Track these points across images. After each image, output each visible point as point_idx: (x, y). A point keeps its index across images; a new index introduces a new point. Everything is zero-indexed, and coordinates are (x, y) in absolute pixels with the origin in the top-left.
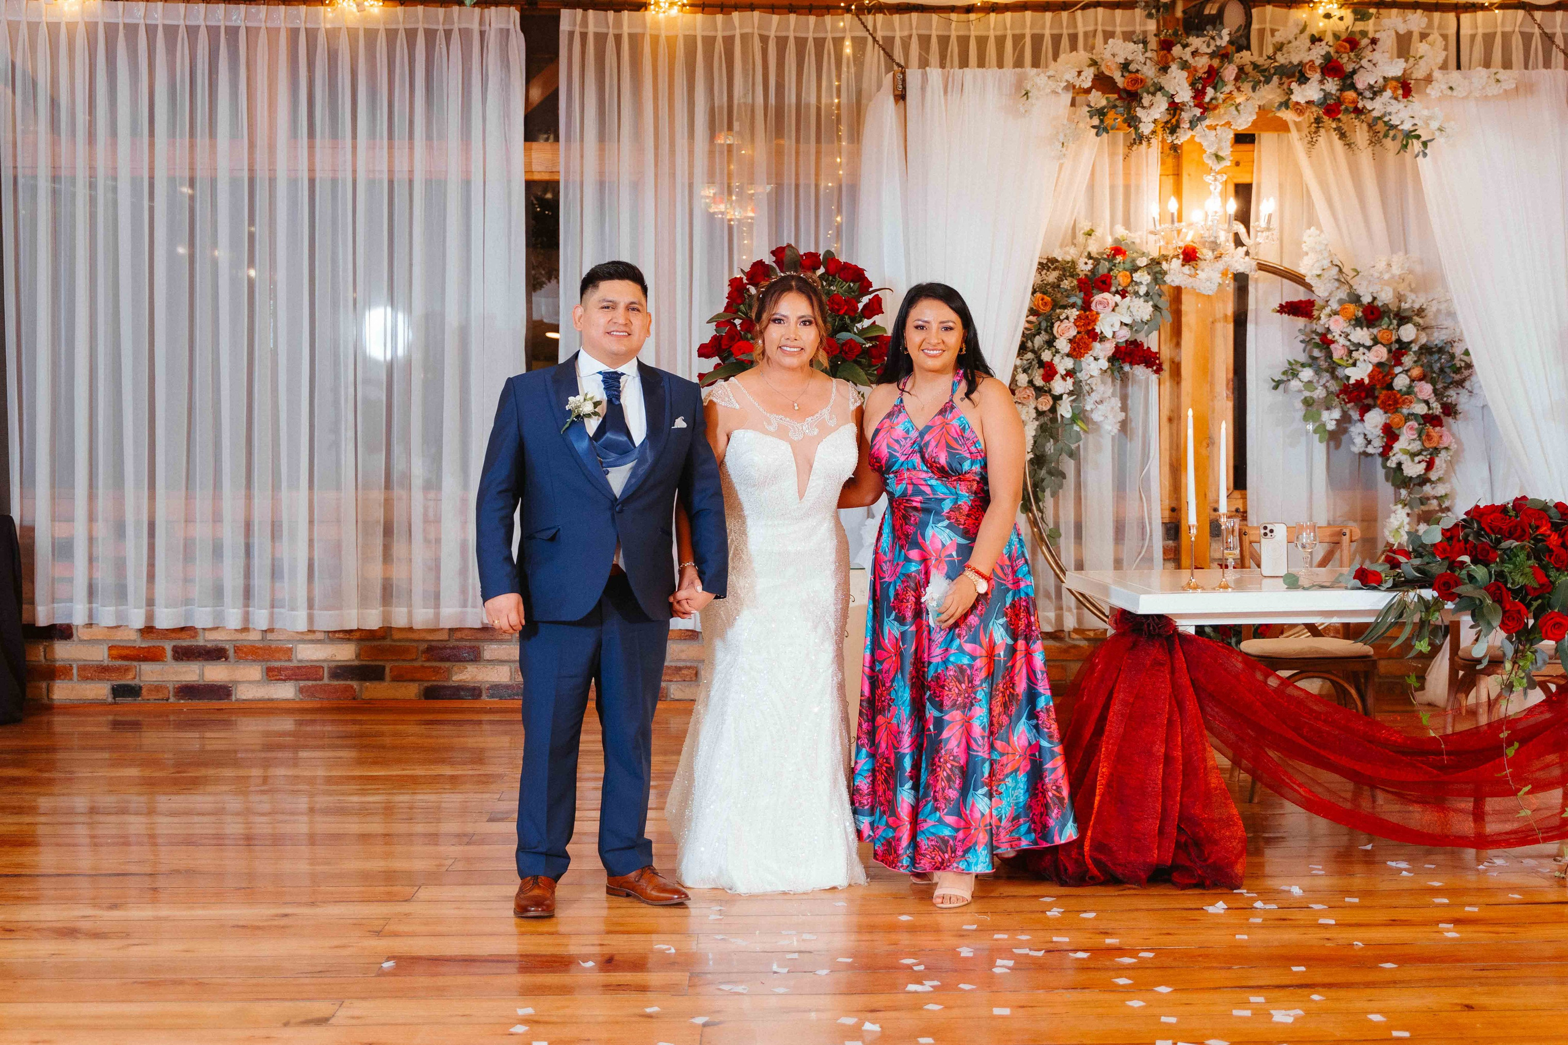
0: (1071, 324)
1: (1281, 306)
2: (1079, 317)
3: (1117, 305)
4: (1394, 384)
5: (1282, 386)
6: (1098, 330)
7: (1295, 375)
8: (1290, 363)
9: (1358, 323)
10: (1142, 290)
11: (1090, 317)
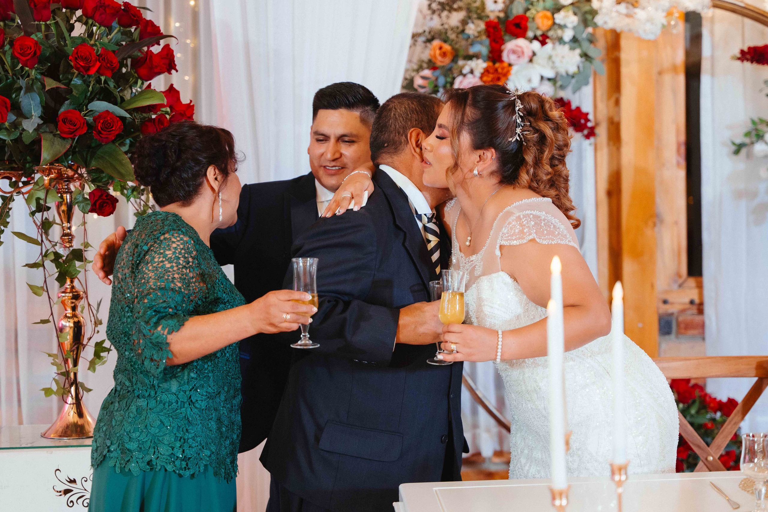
0: (477, 79)
1: (742, 52)
2: (486, 71)
3: (534, 54)
5: (744, 151)
8: (753, 122)
10: (568, 35)
11: (500, 70)
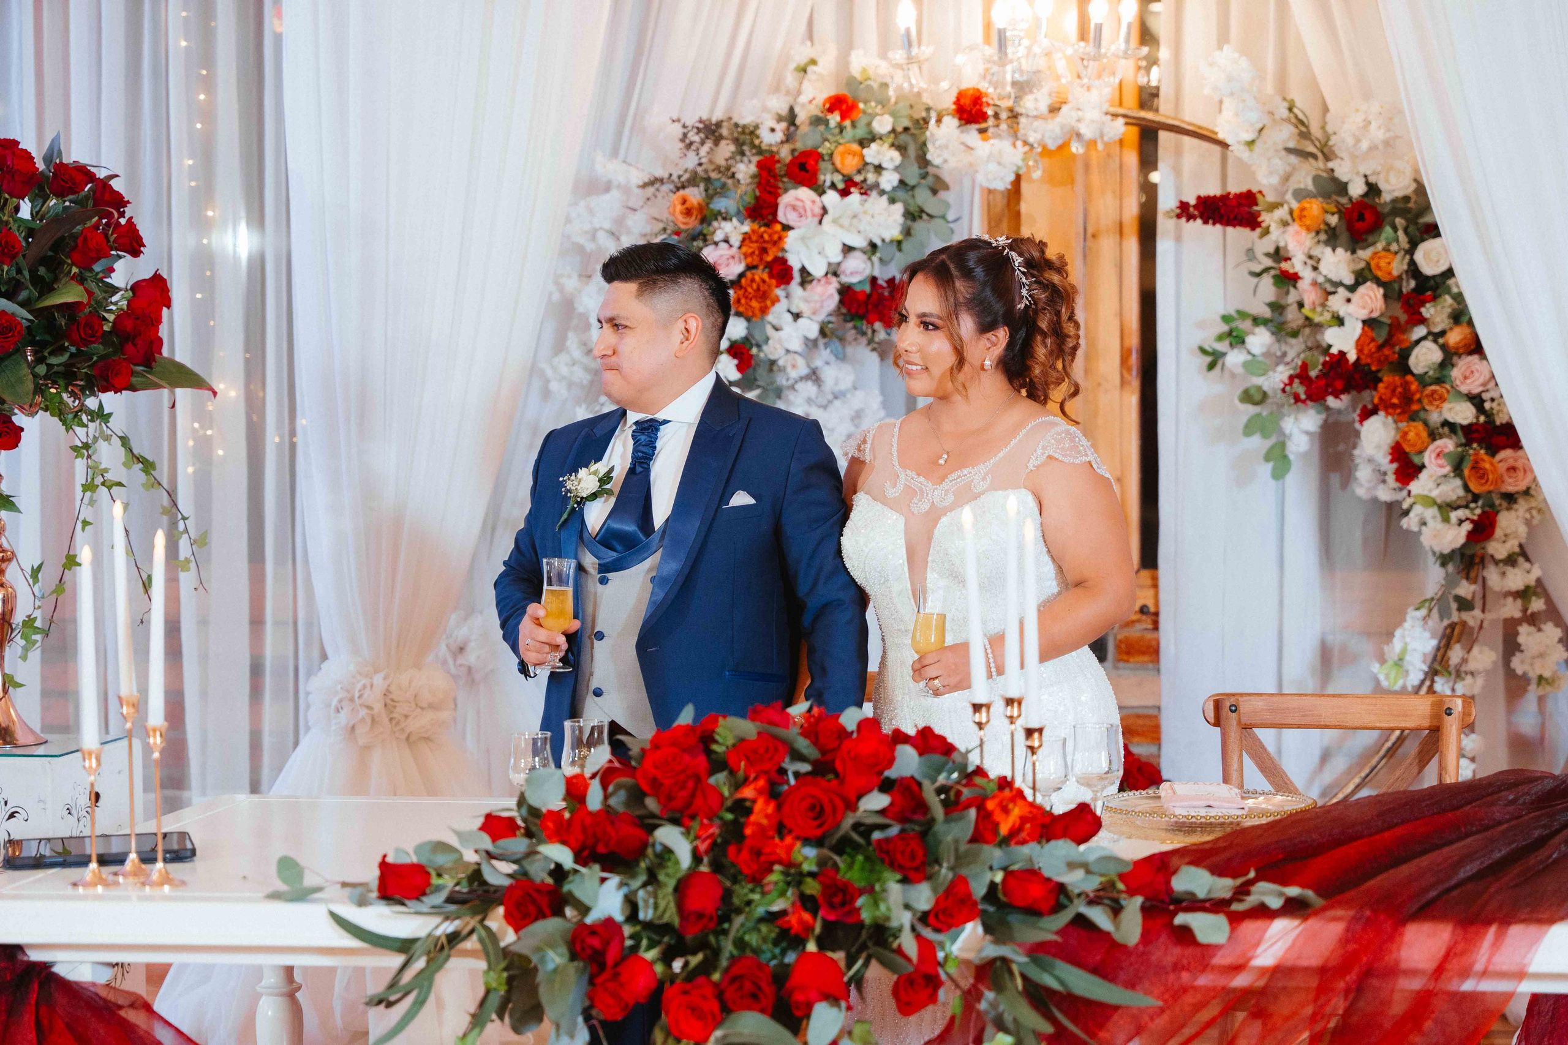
0: (734, 250)
1: (1184, 206)
2: (749, 238)
3: (828, 210)
4: (1412, 361)
5: (1218, 365)
6: (794, 262)
7: (1236, 339)
8: (1226, 319)
9: (1332, 237)
10: (889, 180)
11: (766, 237)
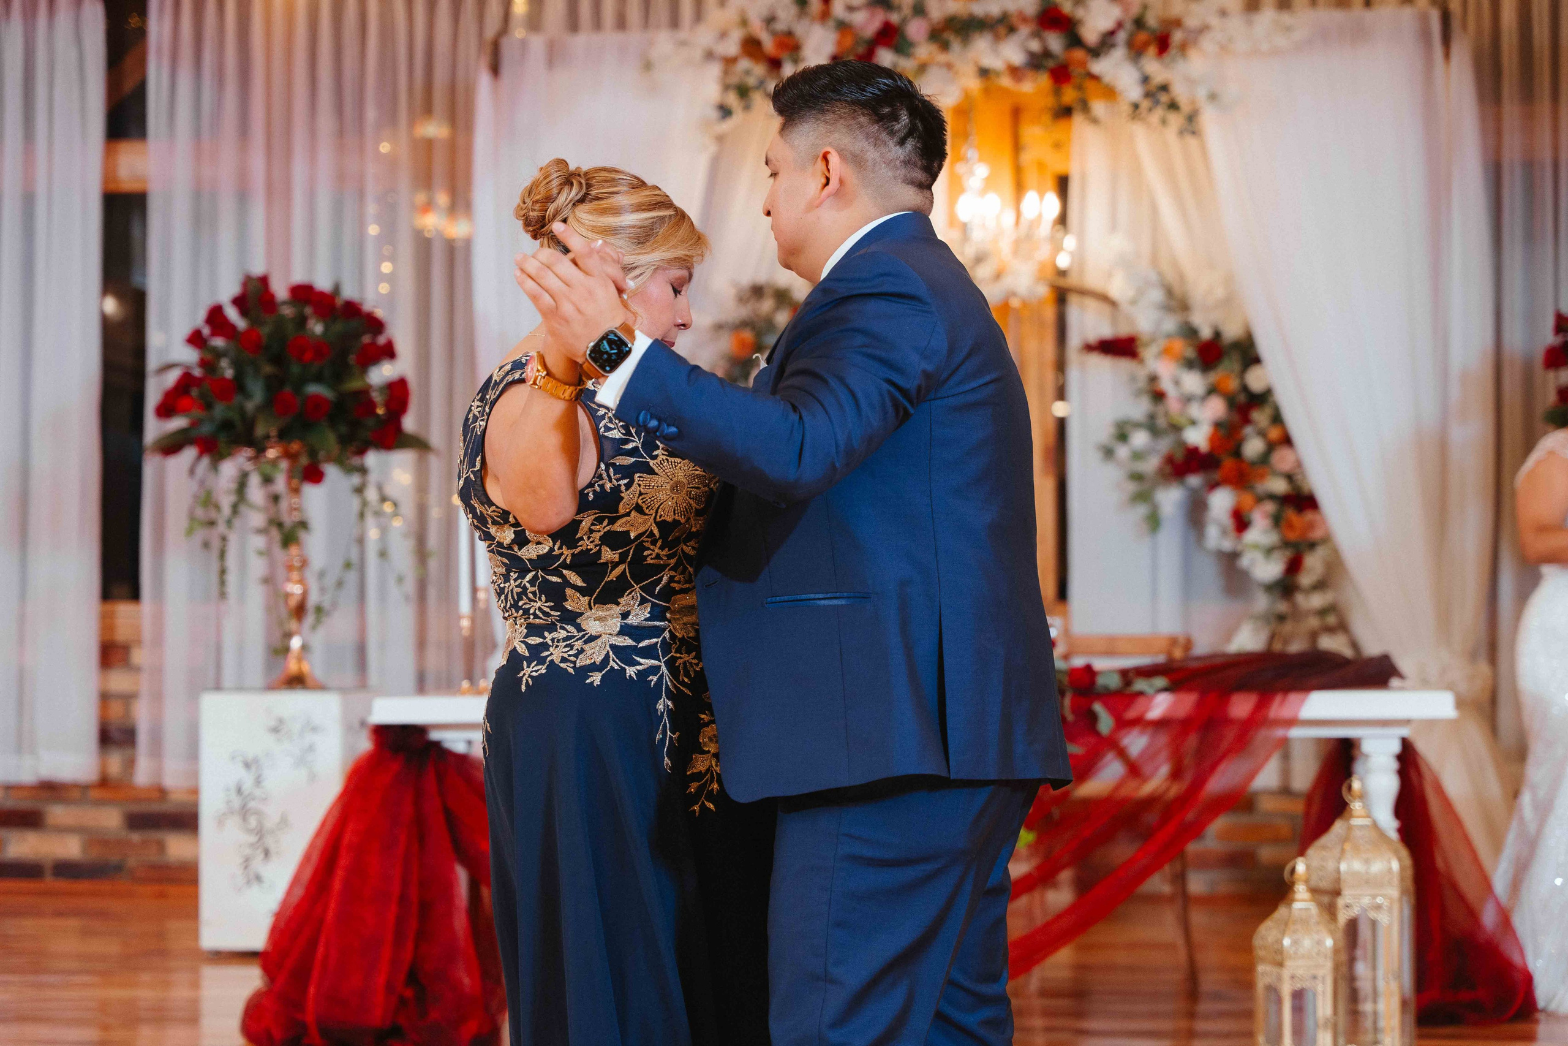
1: (1086, 344)
4: (1244, 450)
7: (1123, 438)
8: (1120, 422)
9: (1189, 364)
